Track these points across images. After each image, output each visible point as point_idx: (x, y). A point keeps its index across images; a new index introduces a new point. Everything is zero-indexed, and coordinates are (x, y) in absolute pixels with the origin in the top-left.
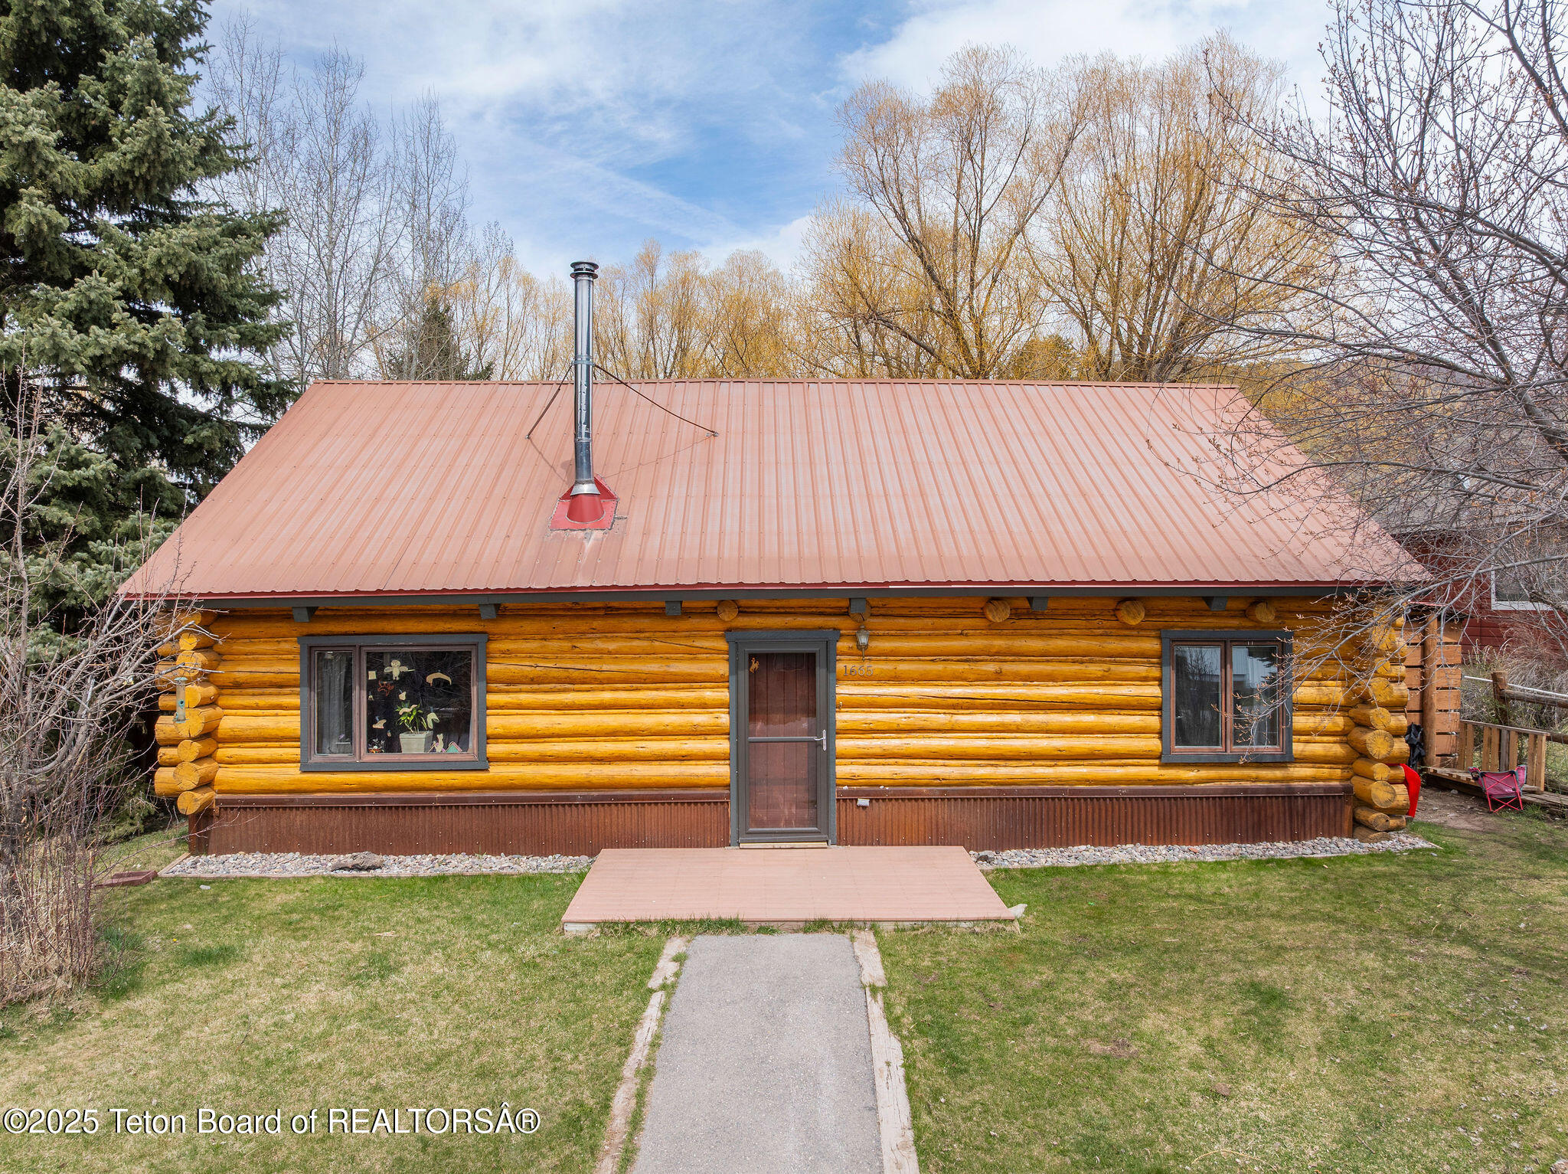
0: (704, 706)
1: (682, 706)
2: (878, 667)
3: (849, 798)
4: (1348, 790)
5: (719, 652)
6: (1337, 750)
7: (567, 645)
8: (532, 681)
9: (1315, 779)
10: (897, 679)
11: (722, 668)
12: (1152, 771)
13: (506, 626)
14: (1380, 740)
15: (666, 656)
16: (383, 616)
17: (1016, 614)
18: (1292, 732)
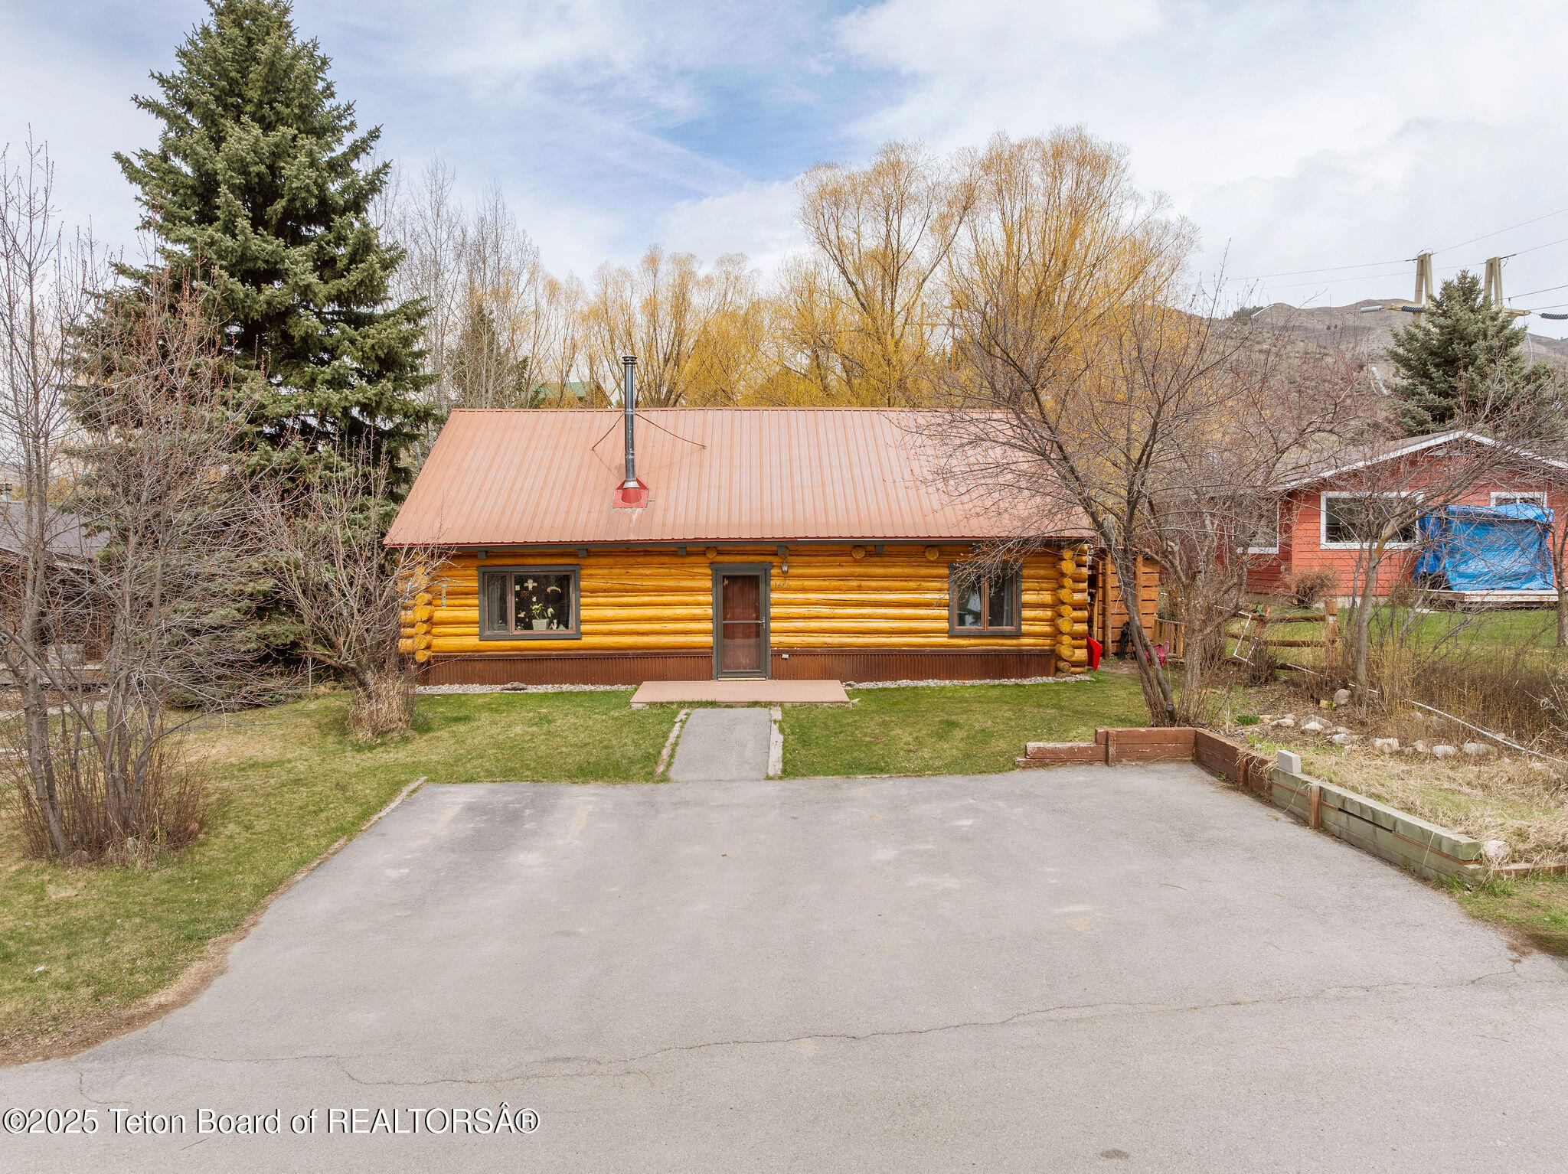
0: (699, 604)
1: (687, 605)
2: (793, 583)
3: (778, 654)
4: (1052, 651)
5: (707, 575)
6: (1048, 629)
7: (623, 571)
8: (605, 591)
9: (1035, 645)
10: (804, 590)
11: (709, 584)
12: (944, 640)
13: (592, 561)
14: (1066, 623)
15: (678, 577)
16: (523, 556)
17: (869, 554)
18: (1021, 619)
